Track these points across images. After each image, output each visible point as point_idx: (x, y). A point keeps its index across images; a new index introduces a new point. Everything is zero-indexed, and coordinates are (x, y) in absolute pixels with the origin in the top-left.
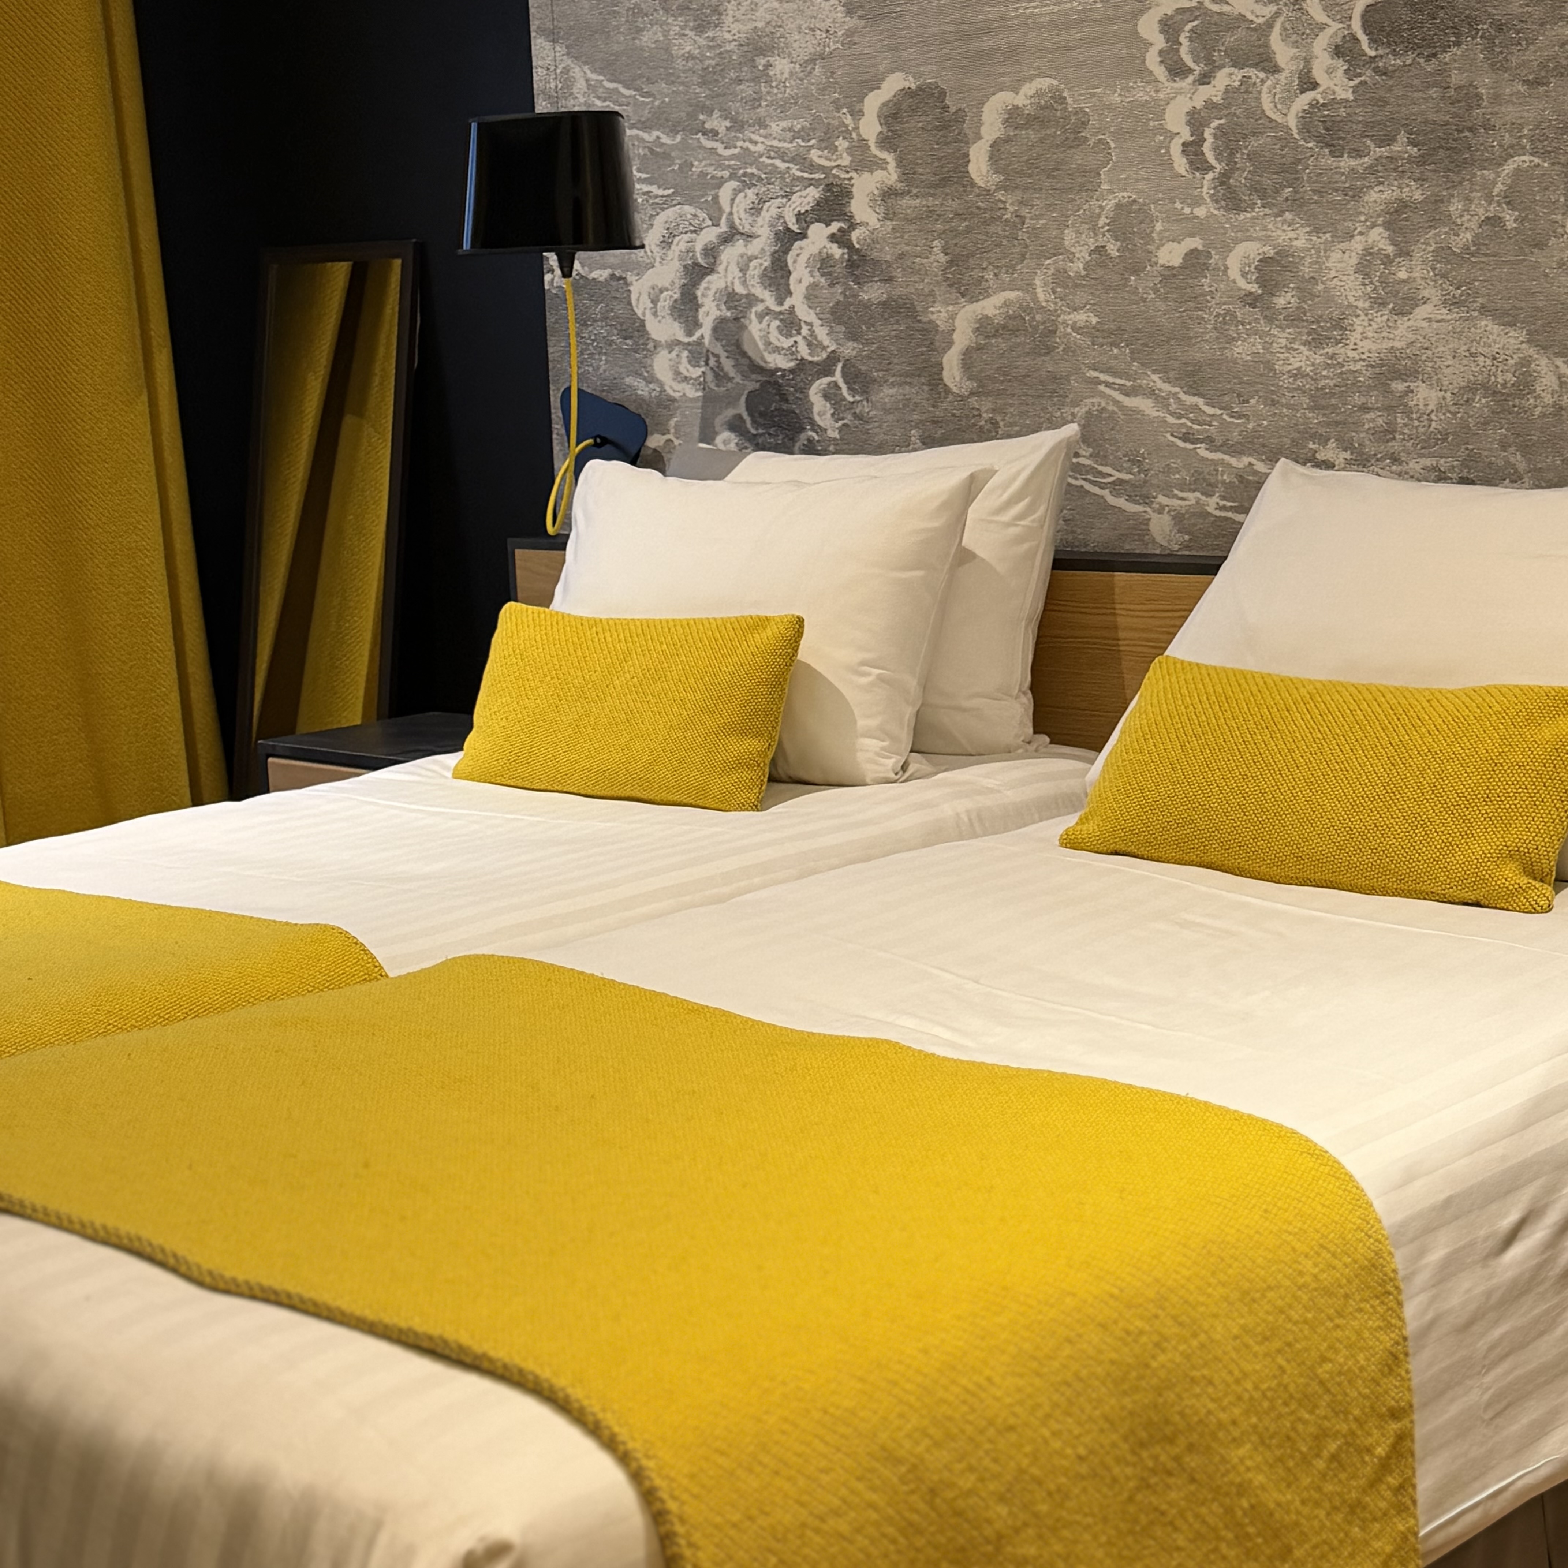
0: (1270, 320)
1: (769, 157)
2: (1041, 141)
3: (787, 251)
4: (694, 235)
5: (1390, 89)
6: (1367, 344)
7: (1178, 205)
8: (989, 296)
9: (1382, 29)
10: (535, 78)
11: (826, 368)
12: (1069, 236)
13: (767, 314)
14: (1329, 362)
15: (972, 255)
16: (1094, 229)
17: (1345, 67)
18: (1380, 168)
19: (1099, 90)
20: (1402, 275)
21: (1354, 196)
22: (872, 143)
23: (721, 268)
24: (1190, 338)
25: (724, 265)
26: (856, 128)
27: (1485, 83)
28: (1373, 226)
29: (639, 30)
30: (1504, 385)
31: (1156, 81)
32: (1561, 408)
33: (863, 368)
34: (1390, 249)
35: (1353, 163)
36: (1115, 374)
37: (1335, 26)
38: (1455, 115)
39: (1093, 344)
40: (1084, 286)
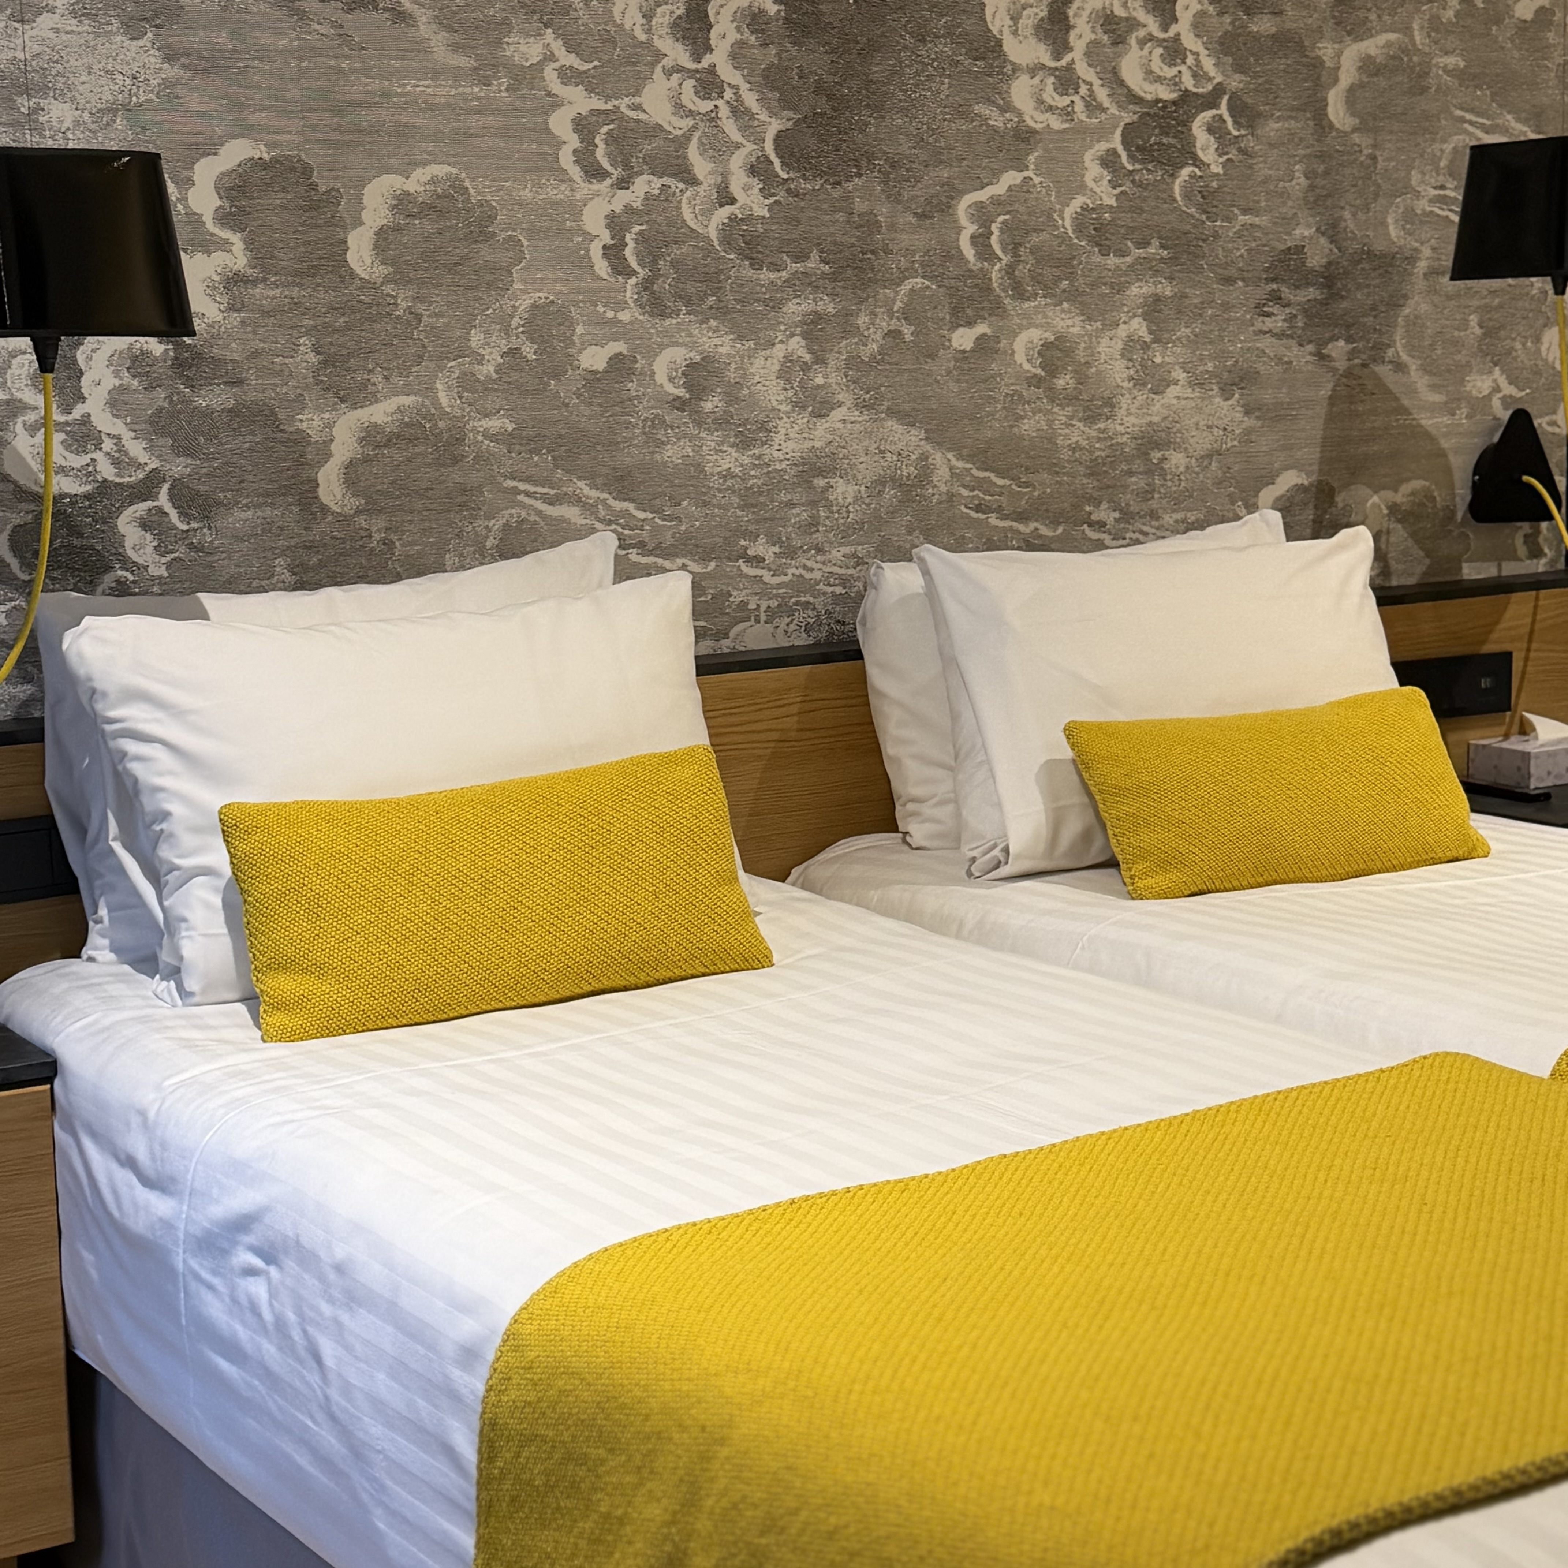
0: (699, 424)
5: (802, 210)
6: (791, 445)
7: (600, 308)
8: (377, 401)
9: (792, 154)
11: (145, 491)
12: (476, 338)
14: (757, 462)
15: (352, 355)
16: (507, 331)
17: (761, 186)
18: (798, 283)
19: (507, 184)
20: (819, 380)
21: (774, 307)
22: (208, 220)
24: (618, 443)
26: (183, 200)
27: (883, 212)
28: (793, 335)
30: (908, 478)
31: (571, 180)
32: (953, 495)
33: (203, 489)
34: (808, 357)
35: (772, 276)
36: (536, 483)
37: (750, 147)
38: (859, 238)
39: (509, 452)
40: (496, 390)
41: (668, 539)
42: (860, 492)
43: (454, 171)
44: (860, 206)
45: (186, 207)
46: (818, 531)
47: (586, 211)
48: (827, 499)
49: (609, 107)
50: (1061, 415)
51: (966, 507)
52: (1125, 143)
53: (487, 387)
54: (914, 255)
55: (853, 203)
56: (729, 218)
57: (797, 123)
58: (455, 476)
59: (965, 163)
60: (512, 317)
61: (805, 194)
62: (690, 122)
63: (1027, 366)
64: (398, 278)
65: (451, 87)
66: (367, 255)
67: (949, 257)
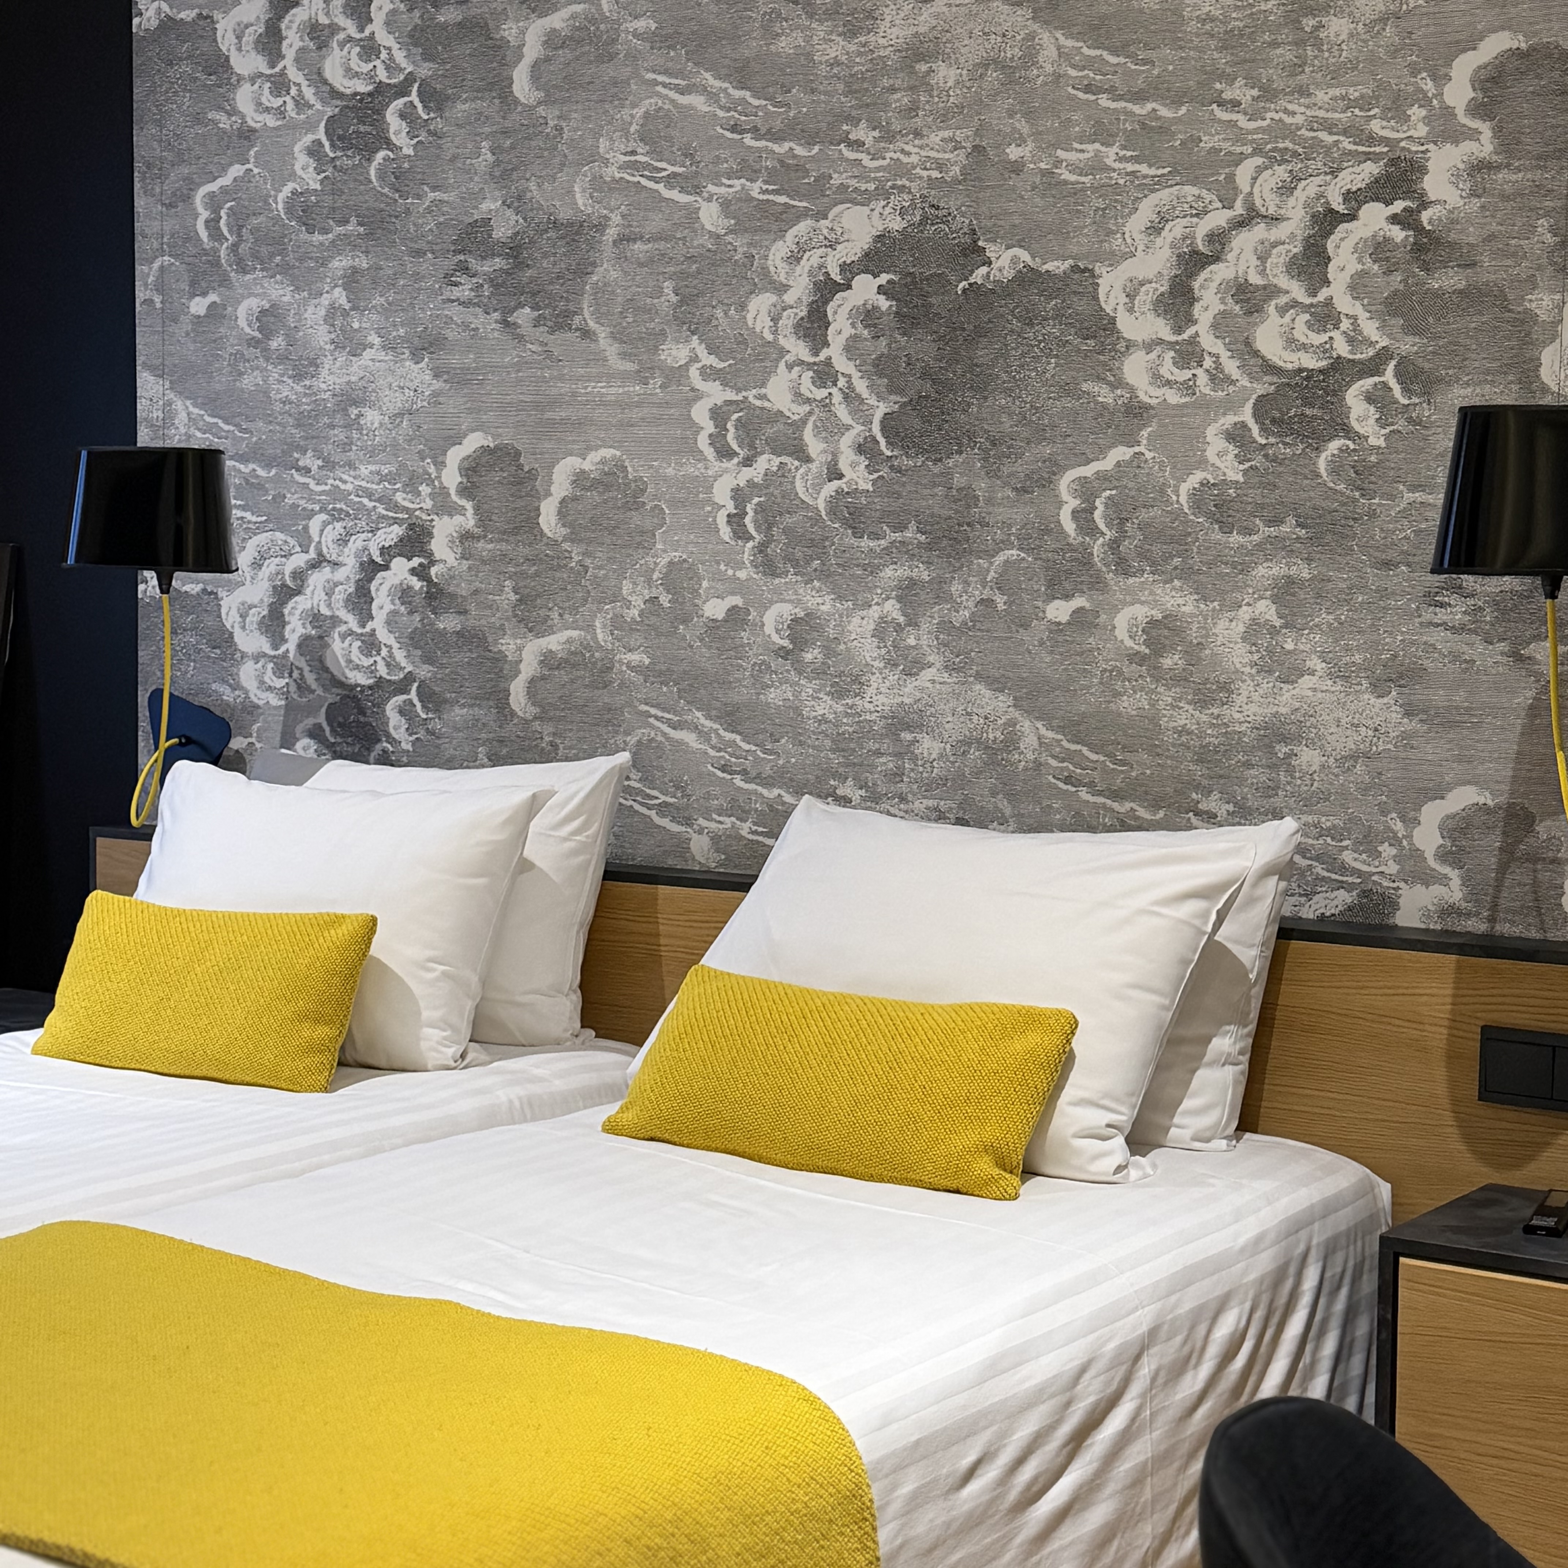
0: (800, 673)
1: (358, 496)
2: (605, 502)
3: (371, 580)
4: (283, 559)
5: (904, 485)
6: (882, 699)
7: (722, 567)
8: (554, 633)
9: (897, 434)
10: (139, 407)
11: (402, 687)
12: (627, 587)
13: (350, 635)
14: (849, 711)
15: (538, 596)
16: (649, 582)
17: (867, 463)
18: (894, 550)
19: (656, 463)
20: (912, 641)
21: (872, 572)
22: (453, 492)
23: (308, 591)
24: (730, 682)
25: (311, 588)
26: (439, 477)
27: (981, 486)
28: (888, 598)
29: (241, 374)
30: (994, 741)
31: (705, 459)
32: (1040, 764)
33: (437, 689)
34: (902, 619)
35: (871, 544)
36: (664, 710)
37: (859, 428)
38: (957, 512)
39: (646, 681)
40: (638, 630)
41: (767, 770)
42: (945, 749)
43: (618, 453)
44: (958, 480)
46: (902, 781)
47: (716, 484)
48: (913, 753)
49: (740, 397)
50: (1167, 697)
51: (1054, 777)
52: (1256, 415)
53: (632, 628)
54: (1010, 529)
55: (952, 479)
56: (836, 491)
57: (903, 405)
58: (605, 697)
59: (1069, 440)
60: (653, 570)
61: (906, 471)
62: (807, 408)
63: (1129, 643)
64: (572, 538)
65: (619, 387)
66: (553, 519)
67: (1047, 531)
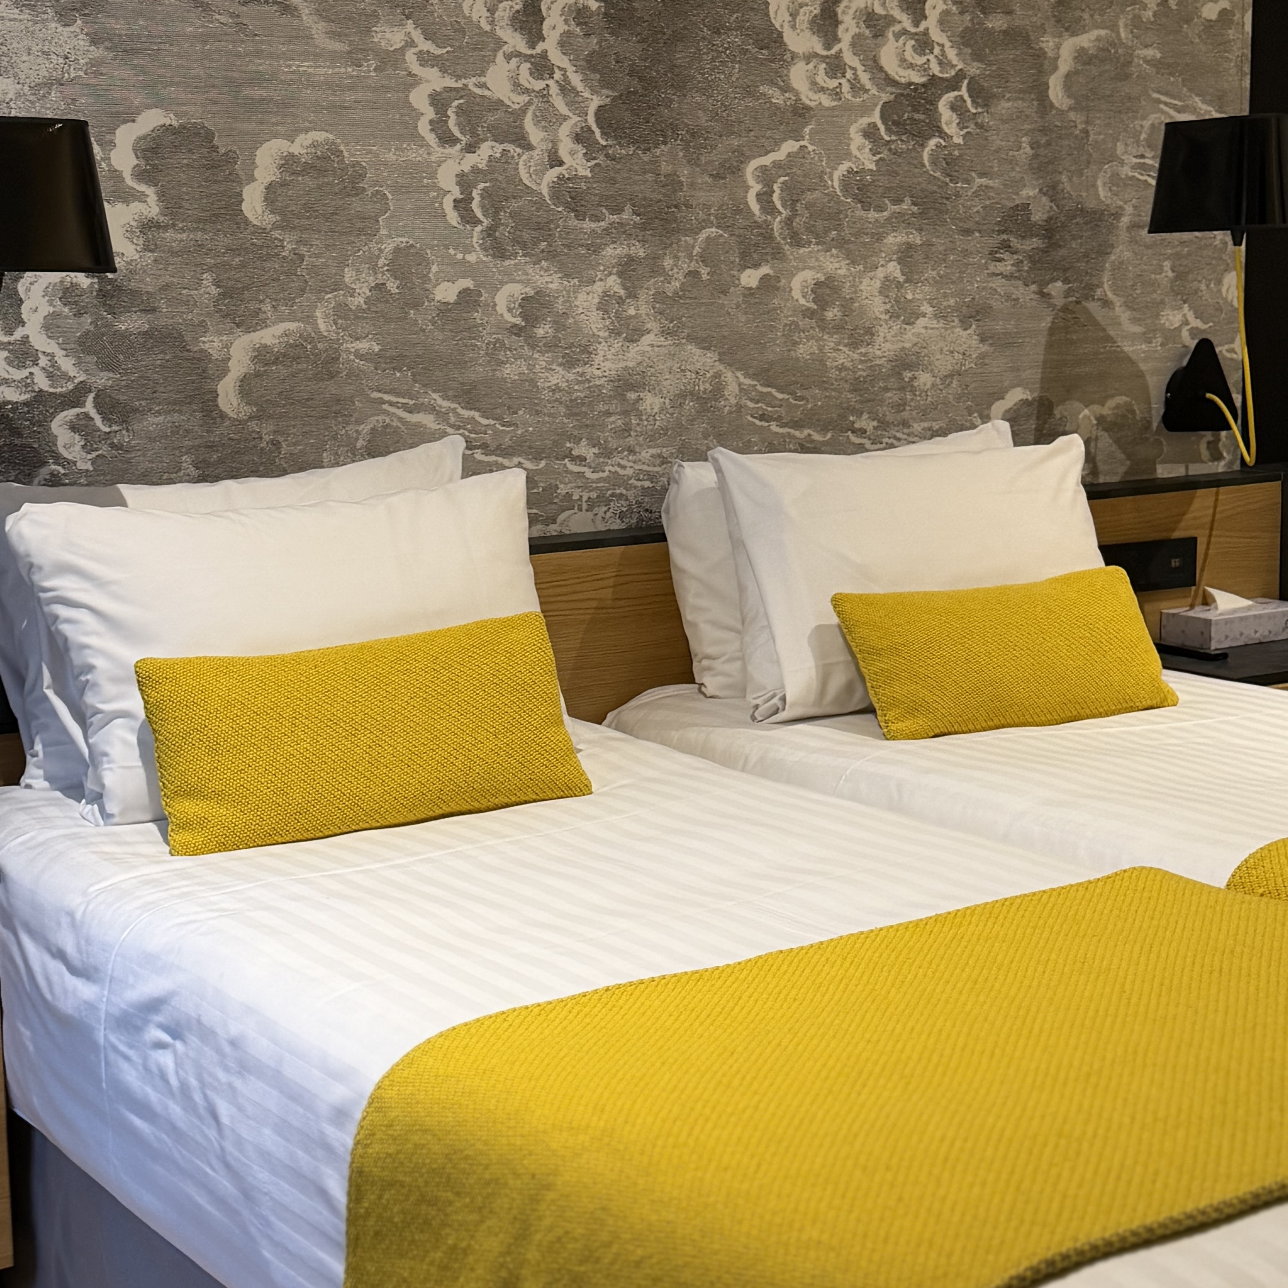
0: (533, 347)
2: (319, 187)
5: (618, 171)
6: (608, 364)
8: (266, 326)
9: (610, 125)
11: (74, 400)
12: (349, 275)
14: (580, 379)
15: (246, 288)
16: (374, 269)
17: (584, 151)
18: (614, 231)
19: (375, 148)
20: (632, 312)
21: (595, 251)
22: (127, 175)
24: (466, 362)
26: (107, 159)
27: (684, 173)
28: (610, 274)
30: (704, 392)
31: (428, 145)
32: (741, 407)
34: (622, 292)
35: (593, 225)
36: (398, 395)
37: (575, 119)
38: (665, 195)
39: (376, 369)
40: (365, 318)
41: (507, 441)
42: (665, 403)
43: (331, 136)
44: (665, 168)
45: (109, 165)
46: (630, 435)
47: (440, 170)
48: (638, 410)
49: (459, 85)
50: (830, 341)
51: (752, 416)
52: (883, 117)
53: (358, 315)
54: (709, 209)
55: (660, 166)
56: (558, 177)
57: (614, 99)
58: (331, 388)
59: (752, 133)
60: (378, 257)
61: (620, 158)
62: (527, 99)
63: (802, 301)
64: (285, 225)
65: (329, 67)
66: (259, 206)
67: (738, 211)
